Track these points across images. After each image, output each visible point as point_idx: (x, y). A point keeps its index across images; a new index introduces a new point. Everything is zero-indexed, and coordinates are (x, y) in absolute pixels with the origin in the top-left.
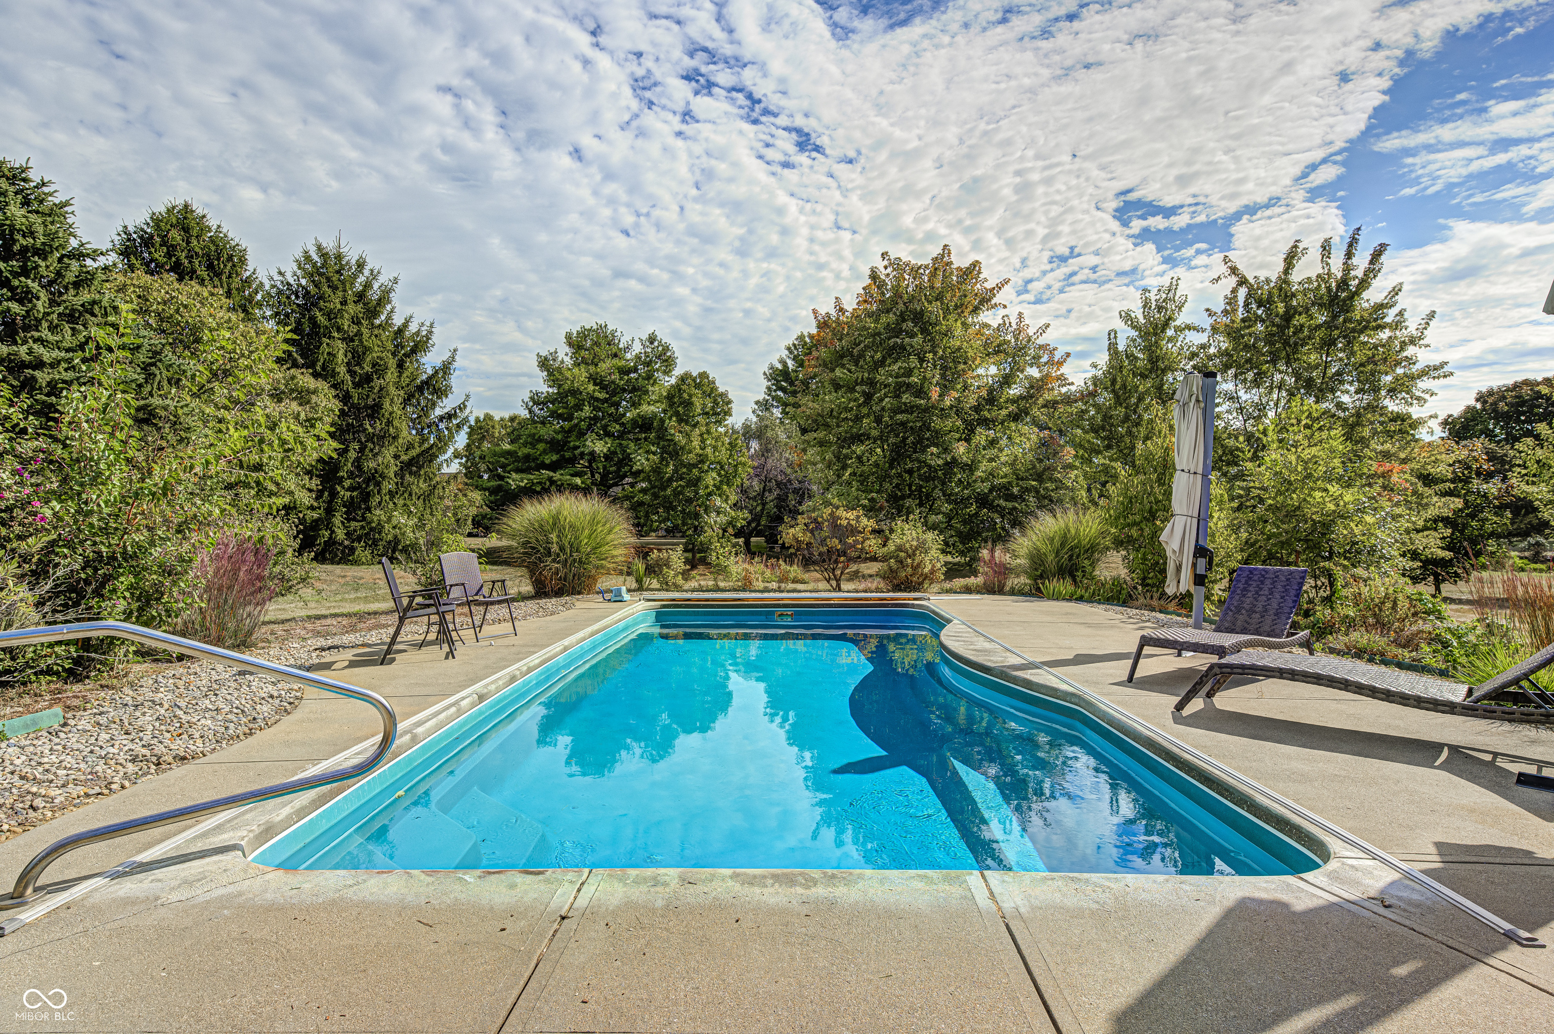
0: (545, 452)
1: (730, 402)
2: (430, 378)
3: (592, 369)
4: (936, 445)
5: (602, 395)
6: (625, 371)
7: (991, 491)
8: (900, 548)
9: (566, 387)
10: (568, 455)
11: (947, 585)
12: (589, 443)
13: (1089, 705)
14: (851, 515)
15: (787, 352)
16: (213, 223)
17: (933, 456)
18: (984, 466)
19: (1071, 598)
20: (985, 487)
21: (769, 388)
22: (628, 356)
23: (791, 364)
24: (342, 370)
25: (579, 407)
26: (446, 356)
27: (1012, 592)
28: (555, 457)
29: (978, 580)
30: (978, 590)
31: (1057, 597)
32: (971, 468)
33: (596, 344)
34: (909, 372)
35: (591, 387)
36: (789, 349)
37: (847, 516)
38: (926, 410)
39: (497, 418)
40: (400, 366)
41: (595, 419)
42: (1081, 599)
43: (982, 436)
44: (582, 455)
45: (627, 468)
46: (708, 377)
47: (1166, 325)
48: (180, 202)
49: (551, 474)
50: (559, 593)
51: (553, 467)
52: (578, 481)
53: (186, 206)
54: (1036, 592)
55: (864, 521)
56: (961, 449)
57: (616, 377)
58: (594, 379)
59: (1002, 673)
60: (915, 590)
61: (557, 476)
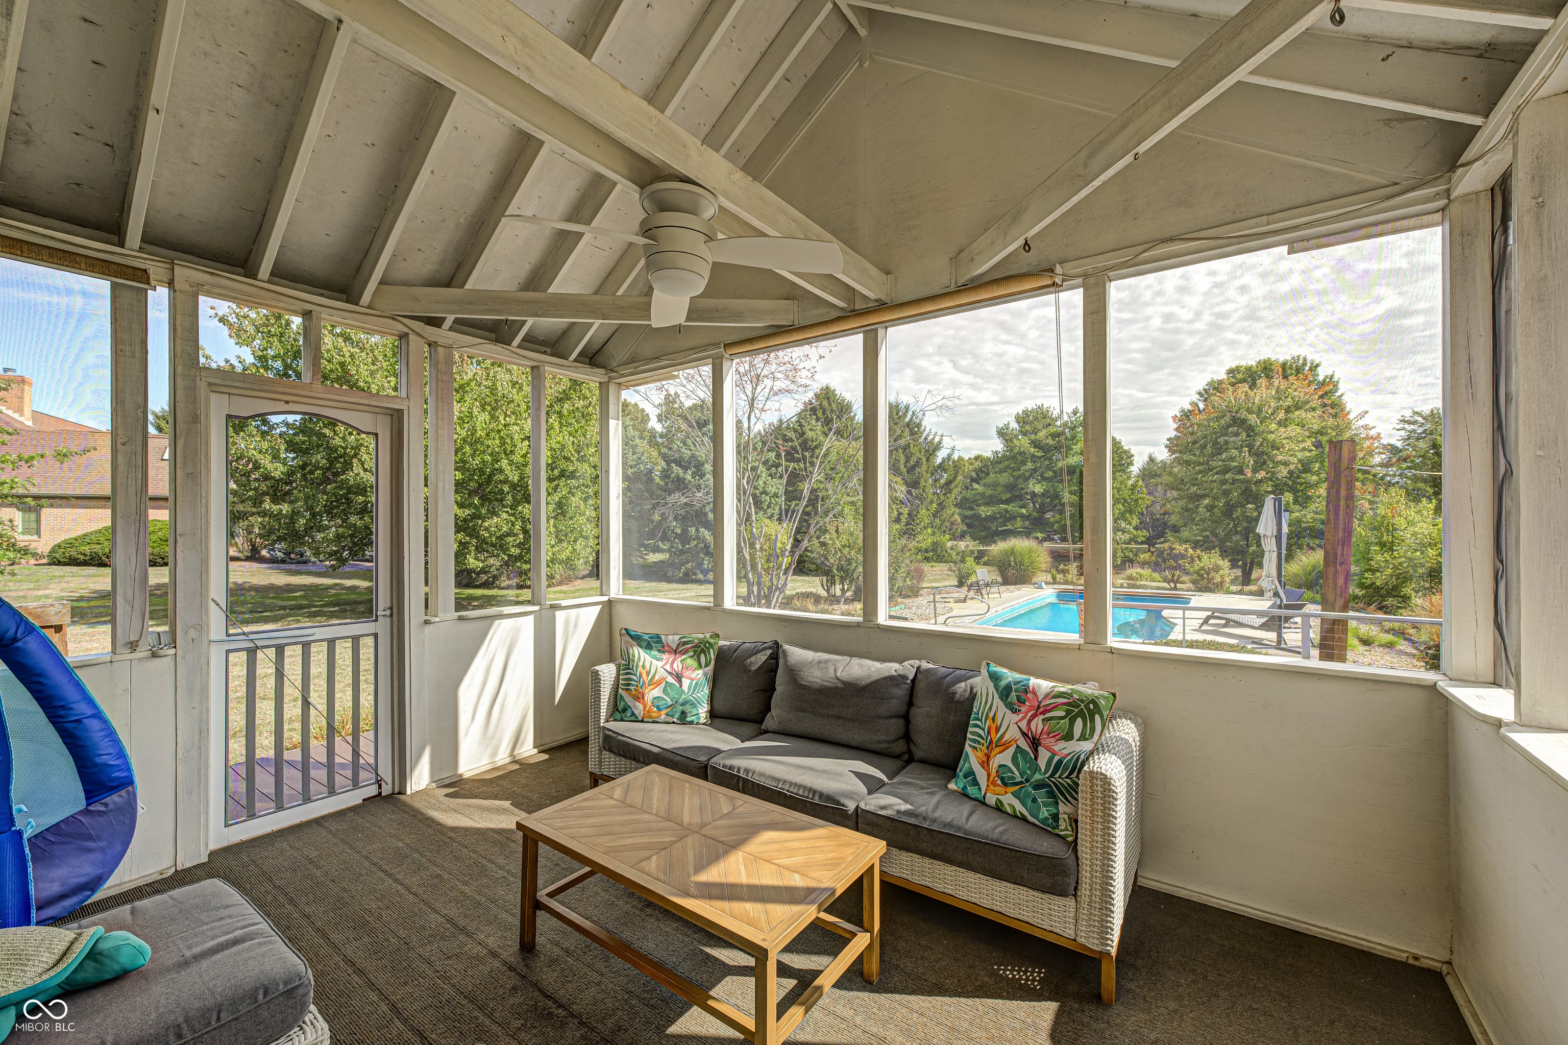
0: (1002, 492)
1: (1132, 456)
2: (940, 464)
3: (1033, 437)
5: (1040, 454)
6: (1055, 435)
8: (1202, 568)
9: (1016, 451)
10: (1016, 493)
12: (1031, 486)
14: (1182, 548)
15: (1198, 396)
16: (838, 392)
22: (1058, 423)
24: (902, 467)
25: (1024, 463)
26: (949, 451)
28: (1008, 496)
33: (1036, 419)
35: (1032, 450)
36: (1200, 394)
37: (1178, 548)
39: (966, 458)
40: (928, 460)
41: (1035, 470)
44: (1026, 493)
45: (1057, 501)
48: (825, 385)
49: (1006, 507)
50: (1015, 584)
51: (1007, 502)
52: (1024, 511)
53: (827, 387)
55: (1191, 551)
57: (1050, 441)
58: (1036, 444)
61: (1010, 508)
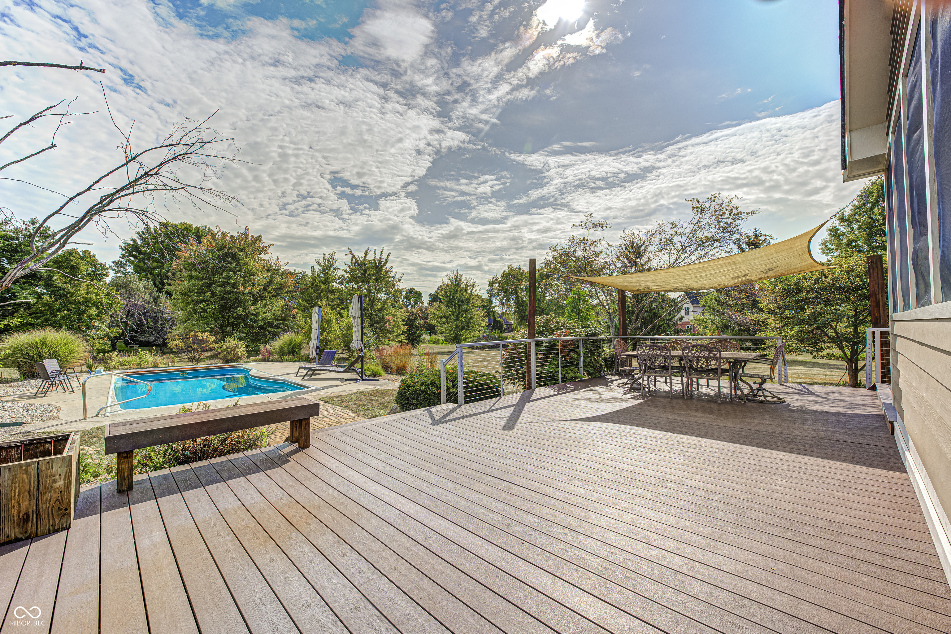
4: (241, 307)
7: (265, 324)
8: (228, 348)
11: (247, 360)
13: (286, 381)
14: (204, 335)
15: (137, 235)
17: (240, 310)
18: (262, 315)
19: (292, 361)
20: (262, 323)
21: (123, 255)
23: (139, 242)
27: (272, 361)
29: (260, 357)
30: (259, 361)
31: (288, 361)
32: (257, 315)
34: (229, 278)
37: (201, 336)
38: (236, 293)
42: (296, 361)
43: (261, 304)
46: (89, 253)
47: (331, 267)
54: (280, 360)
55: (210, 337)
56: (252, 308)
59: (268, 378)
60: (234, 362)
